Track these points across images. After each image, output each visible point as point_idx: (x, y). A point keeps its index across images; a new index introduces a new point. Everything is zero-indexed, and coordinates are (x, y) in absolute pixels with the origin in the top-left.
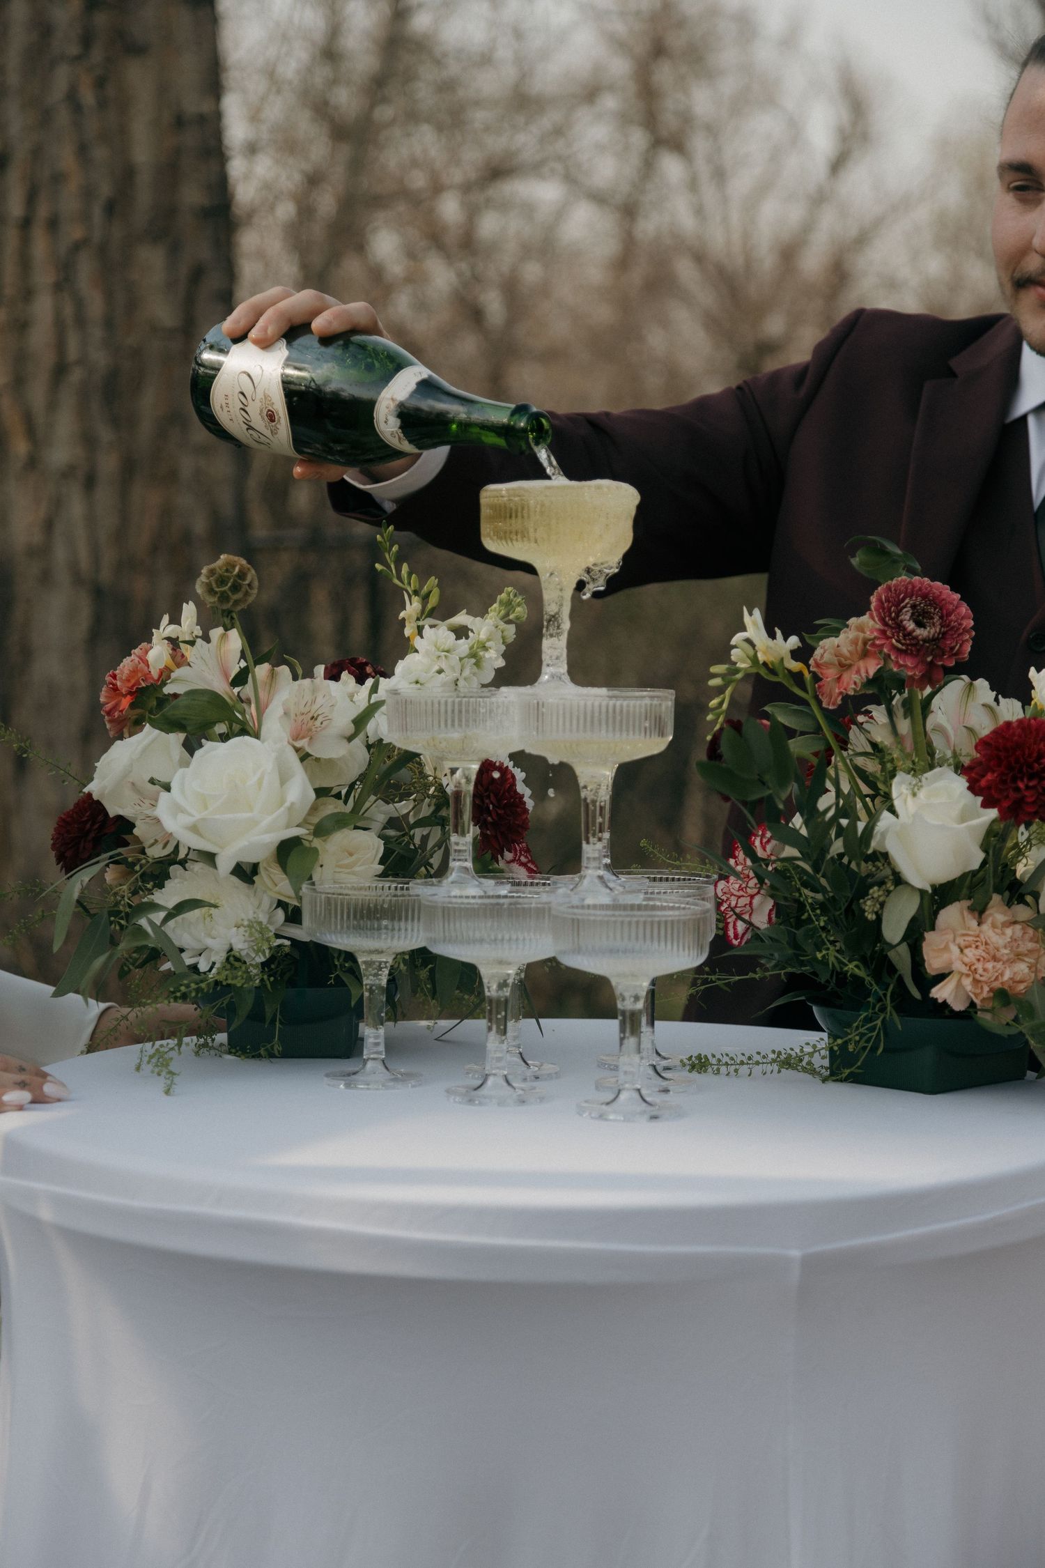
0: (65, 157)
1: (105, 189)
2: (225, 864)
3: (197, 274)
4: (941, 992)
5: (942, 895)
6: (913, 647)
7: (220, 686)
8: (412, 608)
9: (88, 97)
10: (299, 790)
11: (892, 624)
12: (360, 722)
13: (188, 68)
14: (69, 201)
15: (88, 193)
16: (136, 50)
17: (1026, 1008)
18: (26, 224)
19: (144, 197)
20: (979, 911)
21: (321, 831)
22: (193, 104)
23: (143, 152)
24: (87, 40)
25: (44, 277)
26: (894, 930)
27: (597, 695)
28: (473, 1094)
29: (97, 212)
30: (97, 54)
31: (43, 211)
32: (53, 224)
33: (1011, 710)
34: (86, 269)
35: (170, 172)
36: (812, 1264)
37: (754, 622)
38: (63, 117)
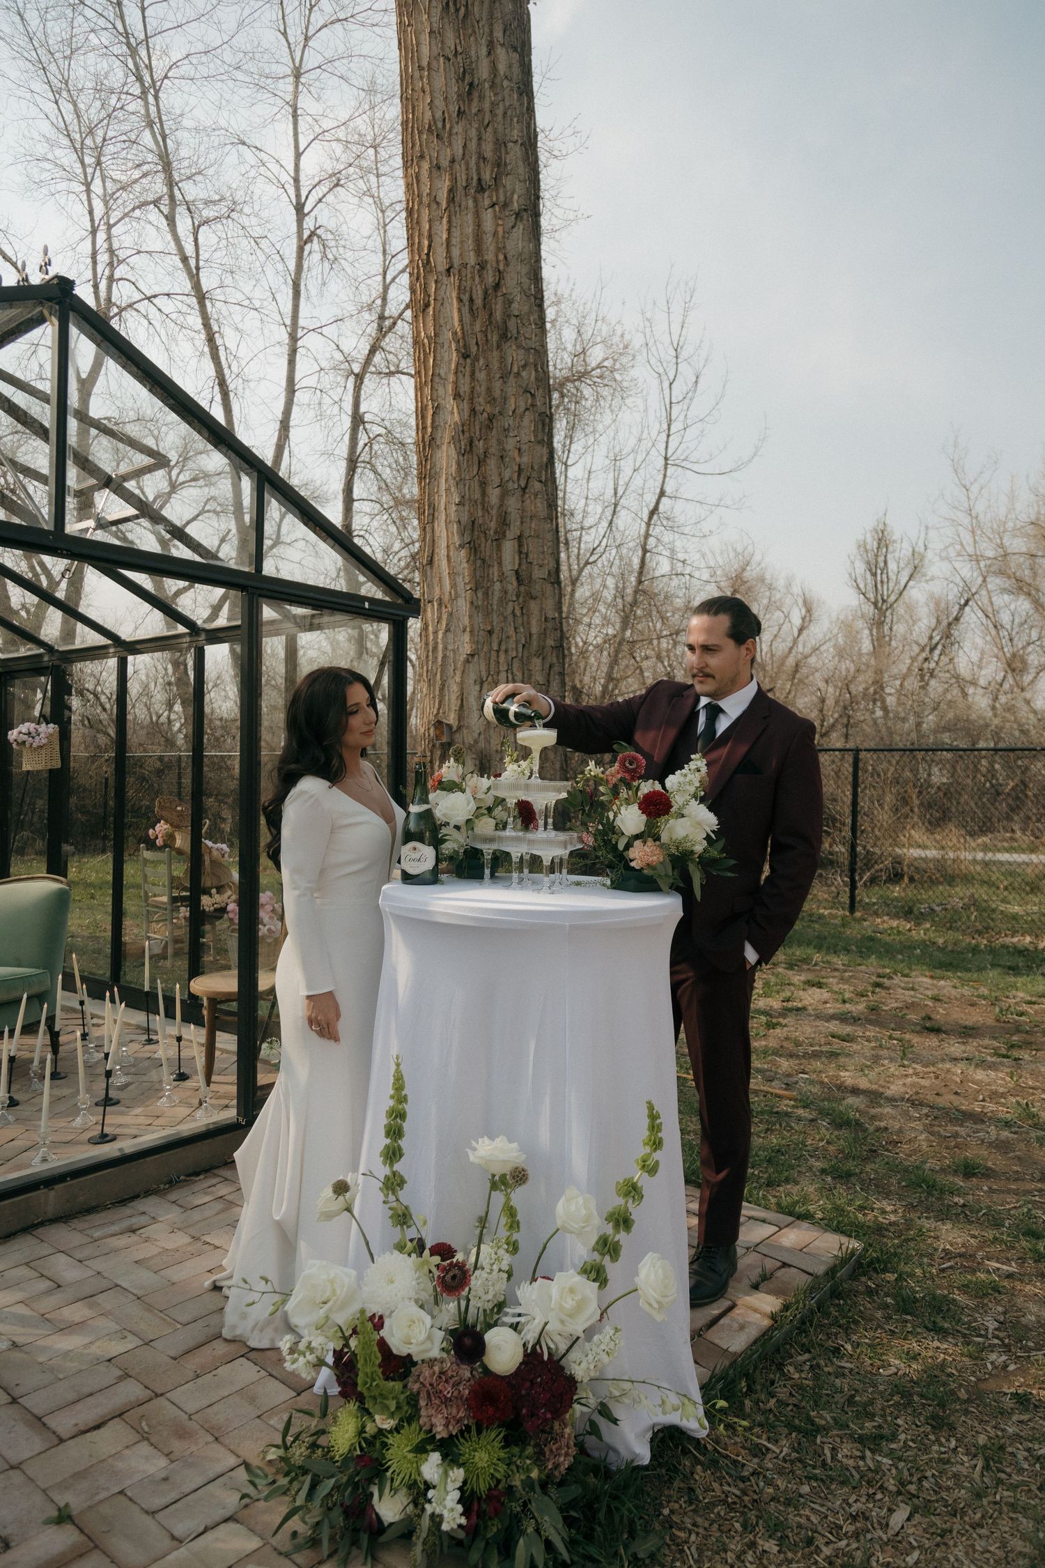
0: (511, 632)
1: (523, 641)
2: (452, 825)
3: (551, 666)
4: (633, 864)
5: (637, 837)
6: (627, 770)
7: (457, 780)
8: (507, 759)
9: (518, 613)
10: (472, 806)
11: (623, 764)
12: (489, 789)
13: (549, 604)
14: (512, 644)
15: (517, 642)
16: (534, 598)
17: (654, 868)
18: (498, 651)
19: (535, 643)
20: (645, 842)
21: (477, 817)
22: (551, 614)
23: (534, 630)
24: (518, 596)
25: (503, 667)
26: (621, 847)
27: (546, 783)
28: (508, 887)
29: (520, 649)
30: (521, 599)
31: (503, 648)
32: (506, 651)
33: (658, 787)
34: (516, 664)
35: (544, 634)
36: (572, 927)
37: (592, 764)
38: (510, 618)
